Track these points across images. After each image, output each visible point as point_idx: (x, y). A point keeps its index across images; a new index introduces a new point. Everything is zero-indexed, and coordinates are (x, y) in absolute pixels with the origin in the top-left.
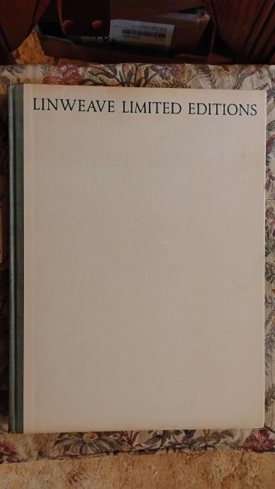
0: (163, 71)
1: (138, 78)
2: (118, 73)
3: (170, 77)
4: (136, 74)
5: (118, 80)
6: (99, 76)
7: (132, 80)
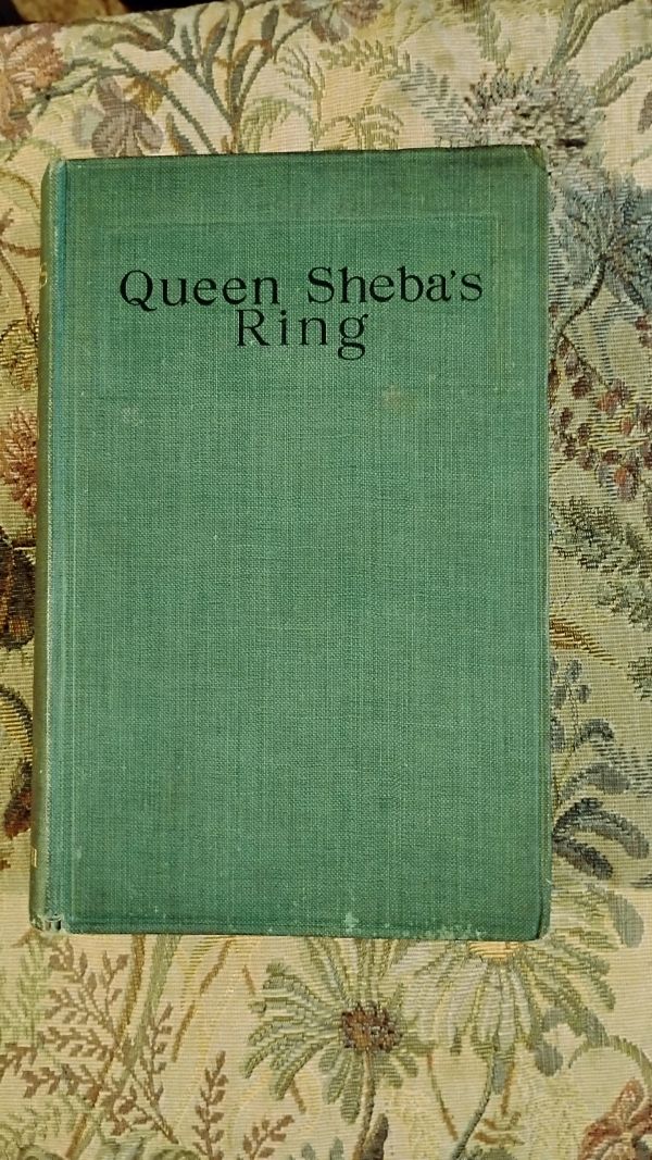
0: (325, 15)
1: (240, 43)
2: (177, 33)
3: (344, 29)
4: (235, 33)
5: (174, 54)
6: (116, 47)
7: (222, 52)
